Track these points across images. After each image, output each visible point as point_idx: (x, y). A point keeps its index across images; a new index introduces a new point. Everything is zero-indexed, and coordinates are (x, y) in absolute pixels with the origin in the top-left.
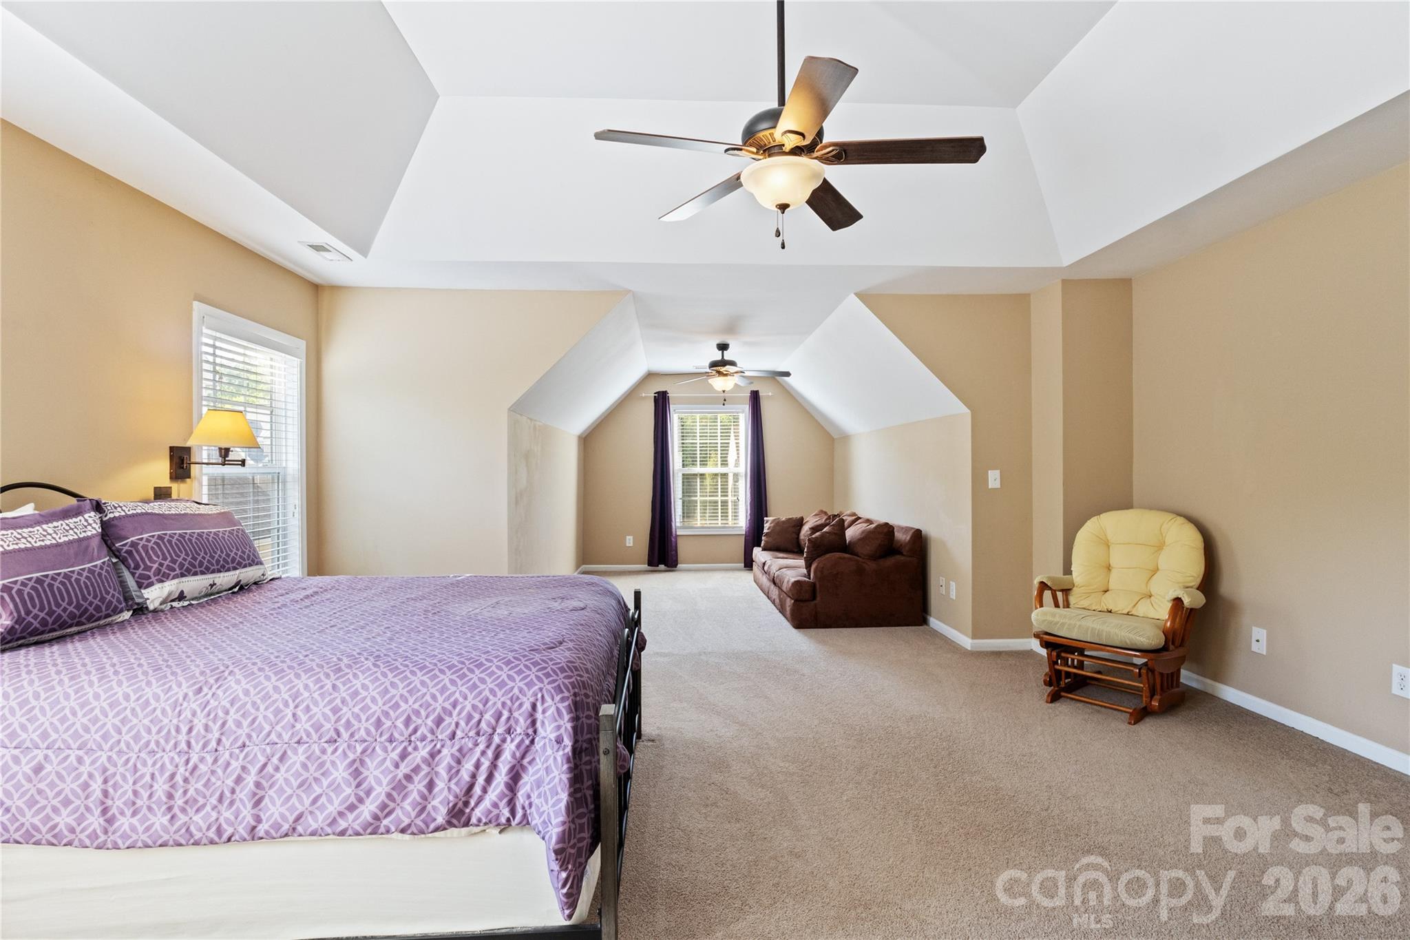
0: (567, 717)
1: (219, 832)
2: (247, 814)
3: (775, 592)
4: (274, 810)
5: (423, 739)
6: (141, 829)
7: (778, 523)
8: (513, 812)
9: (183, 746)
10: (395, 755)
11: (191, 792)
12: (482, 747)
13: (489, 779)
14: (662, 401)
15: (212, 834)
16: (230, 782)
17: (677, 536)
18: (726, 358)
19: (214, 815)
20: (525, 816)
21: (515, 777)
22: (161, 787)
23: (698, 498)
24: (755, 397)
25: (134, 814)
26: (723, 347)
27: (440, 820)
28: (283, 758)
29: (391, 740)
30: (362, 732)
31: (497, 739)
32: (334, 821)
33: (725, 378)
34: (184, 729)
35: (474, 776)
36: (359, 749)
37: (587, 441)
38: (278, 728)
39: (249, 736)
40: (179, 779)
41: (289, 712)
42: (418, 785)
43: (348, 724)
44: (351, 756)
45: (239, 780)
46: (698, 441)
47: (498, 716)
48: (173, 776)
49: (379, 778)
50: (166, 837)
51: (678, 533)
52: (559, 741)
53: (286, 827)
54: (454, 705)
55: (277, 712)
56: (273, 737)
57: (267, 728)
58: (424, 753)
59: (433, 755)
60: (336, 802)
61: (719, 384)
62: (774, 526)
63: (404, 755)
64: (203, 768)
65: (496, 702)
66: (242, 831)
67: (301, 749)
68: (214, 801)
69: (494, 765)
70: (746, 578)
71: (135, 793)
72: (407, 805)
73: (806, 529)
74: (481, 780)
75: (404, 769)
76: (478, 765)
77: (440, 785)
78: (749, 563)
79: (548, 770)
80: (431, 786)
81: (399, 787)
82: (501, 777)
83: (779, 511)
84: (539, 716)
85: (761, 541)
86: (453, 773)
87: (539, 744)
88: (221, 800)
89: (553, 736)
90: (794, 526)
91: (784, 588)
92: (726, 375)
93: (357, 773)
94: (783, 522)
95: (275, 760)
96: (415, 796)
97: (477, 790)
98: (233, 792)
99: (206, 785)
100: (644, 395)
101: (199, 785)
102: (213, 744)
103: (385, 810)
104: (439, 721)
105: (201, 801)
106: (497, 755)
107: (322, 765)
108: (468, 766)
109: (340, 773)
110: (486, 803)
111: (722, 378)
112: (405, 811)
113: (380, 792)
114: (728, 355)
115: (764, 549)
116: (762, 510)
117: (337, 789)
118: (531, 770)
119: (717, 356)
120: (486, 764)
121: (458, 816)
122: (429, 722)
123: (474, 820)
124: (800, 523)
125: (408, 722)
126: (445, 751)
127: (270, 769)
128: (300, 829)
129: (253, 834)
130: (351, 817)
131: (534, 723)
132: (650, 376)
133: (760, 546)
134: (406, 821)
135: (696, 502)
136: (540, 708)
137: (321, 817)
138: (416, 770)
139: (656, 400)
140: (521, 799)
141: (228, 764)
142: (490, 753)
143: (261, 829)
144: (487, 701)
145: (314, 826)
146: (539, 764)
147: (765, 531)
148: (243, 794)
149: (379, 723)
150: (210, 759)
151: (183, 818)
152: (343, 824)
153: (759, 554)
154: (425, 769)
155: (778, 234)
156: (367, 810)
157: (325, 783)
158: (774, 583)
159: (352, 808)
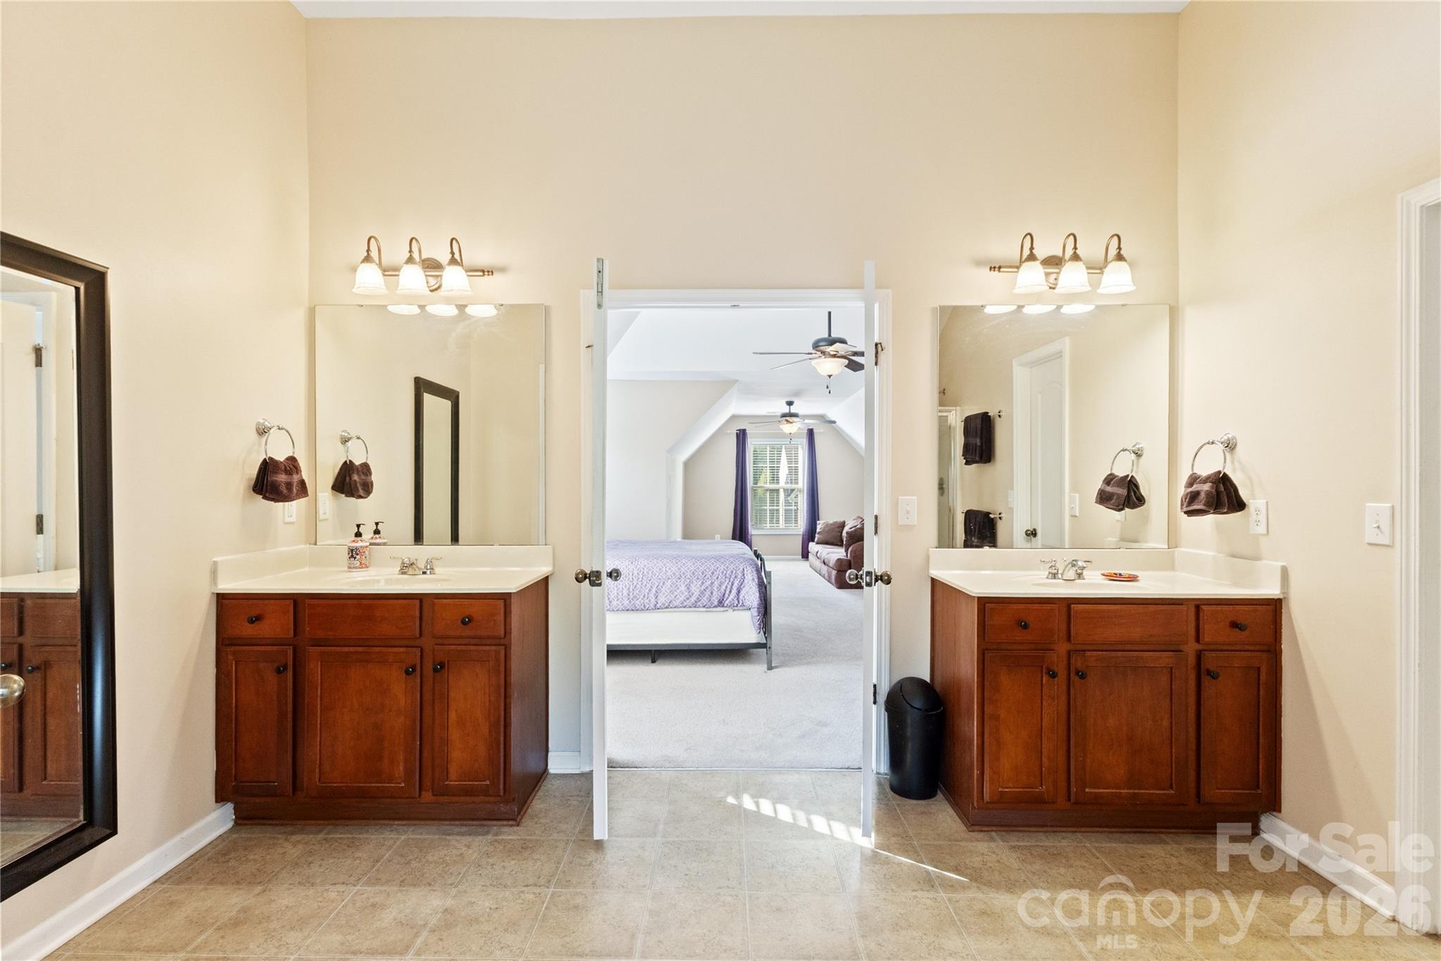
0: (755, 573)
1: (644, 606)
2: (653, 601)
3: (824, 569)
4: (662, 600)
5: (708, 578)
6: (620, 604)
7: (827, 525)
8: (739, 602)
9: (631, 579)
10: (700, 583)
11: (635, 594)
12: (727, 581)
13: (730, 592)
14: (742, 436)
15: (642, 607)
16: (647, 591)
17: (751, 535)
18: (792, 411)
19: (642, 601)
20: (743, 603)
21: (739, 592)
22: (625, 592)
23: (768, 508)
24: (811, 433)
25: (617, 600)
26: (790, 403)
27: (716, 603)
28: (664, 583)
29: (698, 579)
30: (689, 576)
31: (732, 580)
32: (683, 603)
33: (791, 425)
34: (631, 574)
35: (725, 591)
36: (688, 581)
37: (687, 465)
38: (661, 574)
39: (652, 577)
40: (631, 590)
41: (664, 569)
42: (708, 593)
43: (684, 573)
44: (686, 583)
45: (650, 590)
46: (768, 465)
47: (732, 572)
48: (629, 588)
49: (696, 590)
50: (628, 607)
51: (753, 533)
52: (753, 579)
53: (666, 605)
54: (717, 568)
55: (660, 569)
56: (660, 577)
57: (658, 574)
58: (709, 583)
59: (712, 583)
60: (683, 596)
61: (787, 428)
62: (825, 527)
63: (703, 583)
64: (638, 586)
65: (732, 567)
66: (652, 606)
67: (669, 581)
68: (642, 597)
69: (731, 588)
70: (804, 565)
71: (618, 593)
72: (705, 598)
73: (846, 529)
74: (728, 592)
75: (703, 587)
76: (726, 587)
77: (715, 593)
78: (805, 555)
79: (751, 588)
80: (712, 593)
81: (702, 593)
82: (734, 591)
83: (827, 518)
84: (745, 572)
85: (815, 537)
86: (719, 589)
87: (746, 581)
88: (644, 596)
89: (751, 578)
90: (838, 527)
91: (831, 565)
92: (792, 423)
93: (688, 588)
94: (831, 524)
95: (661, 584)
96: (707, 596)
97: (726, 595)
98: (648, 594)
99: (639, 592)
100: (729, 432)
101: (637, 592)
102: (640, 579)
103: (698, 600)
104: (713, 573)
105: (638, 597)
106: (732, 585)
107: (677, 586)
108: (724, 587)
109: (683, 588)
110: (730, 599)
111: (789, 425)
112: (704, 600)
113: (696, 594)
114: (794, 409)
115: (817, 543)
116: (815, 516)
117: (683, 593)
118: (744, 589)
119: (786, 409)
120: (729, 587)
121: (721, 603)
122: (710, 573)
123: (725, 605)
124: (843, 525)
125: (703, 573)
126: (716, 583)
127: (660, 587)
128: (671, 605)
129: (656, 608)
130: (688, 601)
131: (744, 575)
132: (734, 417)
133: (813, 541)
134: (705, 603)
135: (766, 511)
136: (745, 570)
137: (678, 602)
138: (707, 588)
139: (738, 435)
140: (741, 597)
141: (646, 585)
142: (730, 583)
143: (658, 606)
144: (728, 567)
145: (676, 604)
146: (746, 587)
147: (818, 530)
148: (652, 595)
149: (693, 573)
150: (640, 583)
151: (633, 602)
152: (685, 604)
153: (813, 547)
154: (710, 588)
155: (827, 387)
156: (693, 599)
157: (678, 591)
158: (825, 563)
159: (688, 599)
